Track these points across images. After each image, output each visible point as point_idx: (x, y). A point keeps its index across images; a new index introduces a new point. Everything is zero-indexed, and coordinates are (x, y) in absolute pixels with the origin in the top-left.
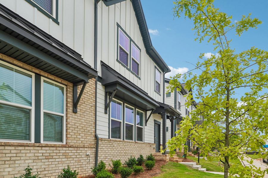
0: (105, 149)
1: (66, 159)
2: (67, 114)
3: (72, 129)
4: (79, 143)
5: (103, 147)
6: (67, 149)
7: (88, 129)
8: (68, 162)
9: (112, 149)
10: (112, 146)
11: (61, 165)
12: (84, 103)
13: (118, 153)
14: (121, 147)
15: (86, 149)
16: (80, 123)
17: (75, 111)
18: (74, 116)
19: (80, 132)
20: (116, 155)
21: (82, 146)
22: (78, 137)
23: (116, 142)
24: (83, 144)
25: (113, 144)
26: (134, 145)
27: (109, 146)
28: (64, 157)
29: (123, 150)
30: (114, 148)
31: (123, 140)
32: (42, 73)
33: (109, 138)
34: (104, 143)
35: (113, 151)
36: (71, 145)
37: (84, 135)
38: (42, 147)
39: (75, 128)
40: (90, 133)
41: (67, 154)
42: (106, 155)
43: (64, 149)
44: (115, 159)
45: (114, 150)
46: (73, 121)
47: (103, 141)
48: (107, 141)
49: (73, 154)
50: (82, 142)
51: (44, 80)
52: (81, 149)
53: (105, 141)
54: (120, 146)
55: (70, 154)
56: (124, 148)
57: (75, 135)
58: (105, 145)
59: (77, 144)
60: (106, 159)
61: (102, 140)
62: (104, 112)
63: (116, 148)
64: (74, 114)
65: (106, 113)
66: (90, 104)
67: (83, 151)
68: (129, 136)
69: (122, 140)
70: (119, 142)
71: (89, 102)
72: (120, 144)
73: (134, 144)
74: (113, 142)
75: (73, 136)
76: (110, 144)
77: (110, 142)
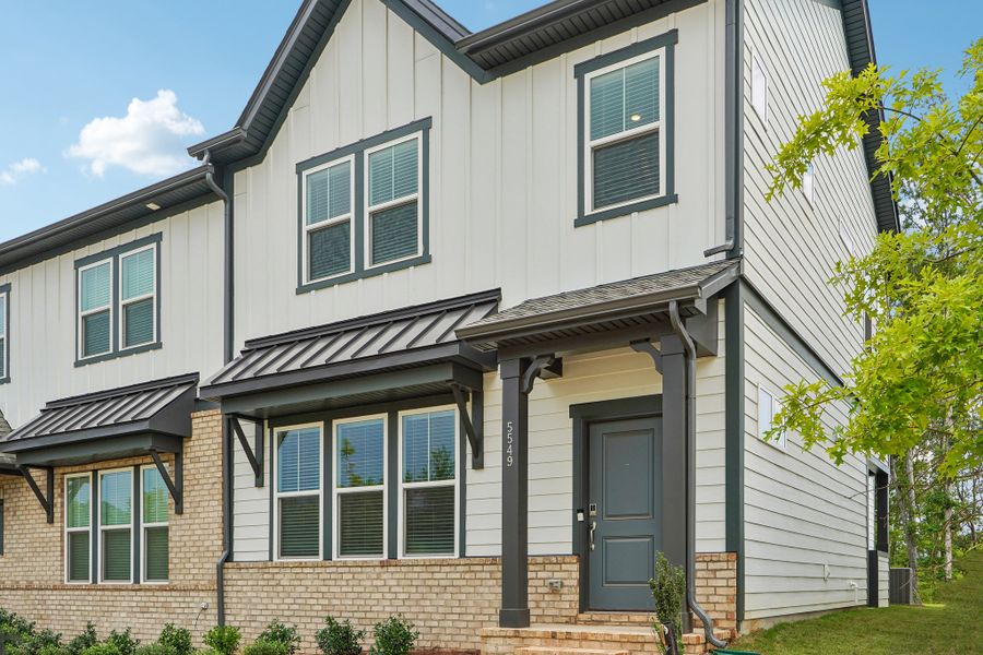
0: (249, 594)
3: (176, 550)
4: (188, 581)
5: (245, 589)
6: (169, 593)
7: (206, 544)
9: (272, 595)
10: (271, 583)
12: (198, 484)
13: (296, 607)
14: (307, 587)
15: (201, 594)
16: (189, 533)
17: (177, 511)
18: (178, 522)
20: (286, 613)
21: (193, 587)
22: (187, 566)
23: (288, 570)
24: (195, 582)
25: (276, 577)
27: (261, 583)
29: (315, 595)
30: (280, 589)
31: (329, 557)
33: (271, 558)
34: (247, 576)
35: (276, 601)
36: (173, 586)
37: (197, 560)
39: (180, 548)
40: (210, 554)
41: (169, 605)
43: (165, 593)
45: (281, 595)
46: (178, 533)
47: (242, 571)
48: (256, 570)
49: (178, 605)
51: (144, 470)
52: (192, 594)
53: (251, 571)
54: (303, 583)
55: (173, 605)
56: (325, 589)
57: (181, 563)
58: (250, 583)
61: (240, 569)
62: (253, 484)
63: (287, 589)
64: (178, 517)
65: (259, 484)
66: (211, 481)
67: (196, 600)
69: (321, 558)
70: (299, 570)
71: (208, 475)
72: (302, 576)
74: (277, 570)
75: (178, 566)
76: (266, 576)
77: (266, 570)
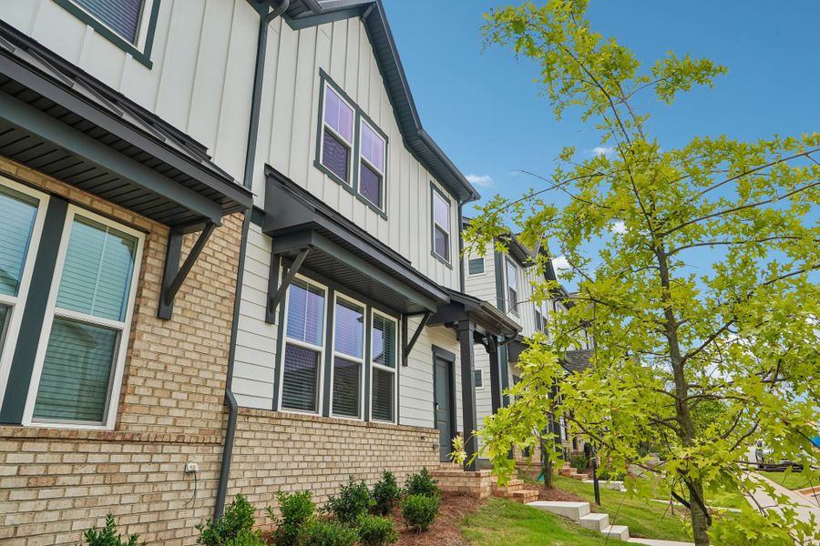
0: (257, 451)
1: (107, 489)
2: (134, 324)
3: (145, 373)
4: (164, 426)
5: (251, 443)
6: (118, 448)
7: (203, 374)
8: (110, 500)
9: (282, 451)
10: (284, 437)
11: (81, 513)
12: (200, 289)
13: (304, 465)
14: (315, 443)
15: (185, 449)
16: (176, 352)
17: (163, 315)
18: (157, 331)
19: (174, 386)
20: (295, 473)
21: (173, 439)
22: (164, 402)
23: (300, 423)
24: (177, 430)
25: (288, 430)
26: (362, 436)
27: (271, 436)
28: (100, 479)
29: (322, 452)
30: (290, 444)
31: (326, 414)
32: (75, 194)
33: (275, 409)
34: (254, 427)
35: (286, 458)
36: (133, 435)
37: (184, 396)
38: (24, 439)
39: (156, 371)
40: (207, 391)
41: (113, 469)
42: (260, 474)
43: (106, 447)
44: (292, 489)
45: (292, 451)
46: (153, 348)
47: (251, 420)
48: (266, 420)
49: (136, 468)
50: (175, 421)
51: (76, 214)
52: (167, 449)
53: (261, 420)
54: (313, 438)
55: (124, 469)
56: (329, 446)
57: (152, 396)
58: (259, 435)
59: (156, 429)
60: (258, 490)
61: (248, 416)
62: (263, 317)
63: (298, 445)
64: (159, 323)
65: (269, 320)
66: (219, 292)
67: (175, 458)
68: (347, 404)
69: (320, 414)
70: (309, 425)
71: (217, 284)
72: (311, 431)
73: (364, 430)
74: (288, 423)
75: (145, 401)
76: (277, 429)
77: (278, 422)
